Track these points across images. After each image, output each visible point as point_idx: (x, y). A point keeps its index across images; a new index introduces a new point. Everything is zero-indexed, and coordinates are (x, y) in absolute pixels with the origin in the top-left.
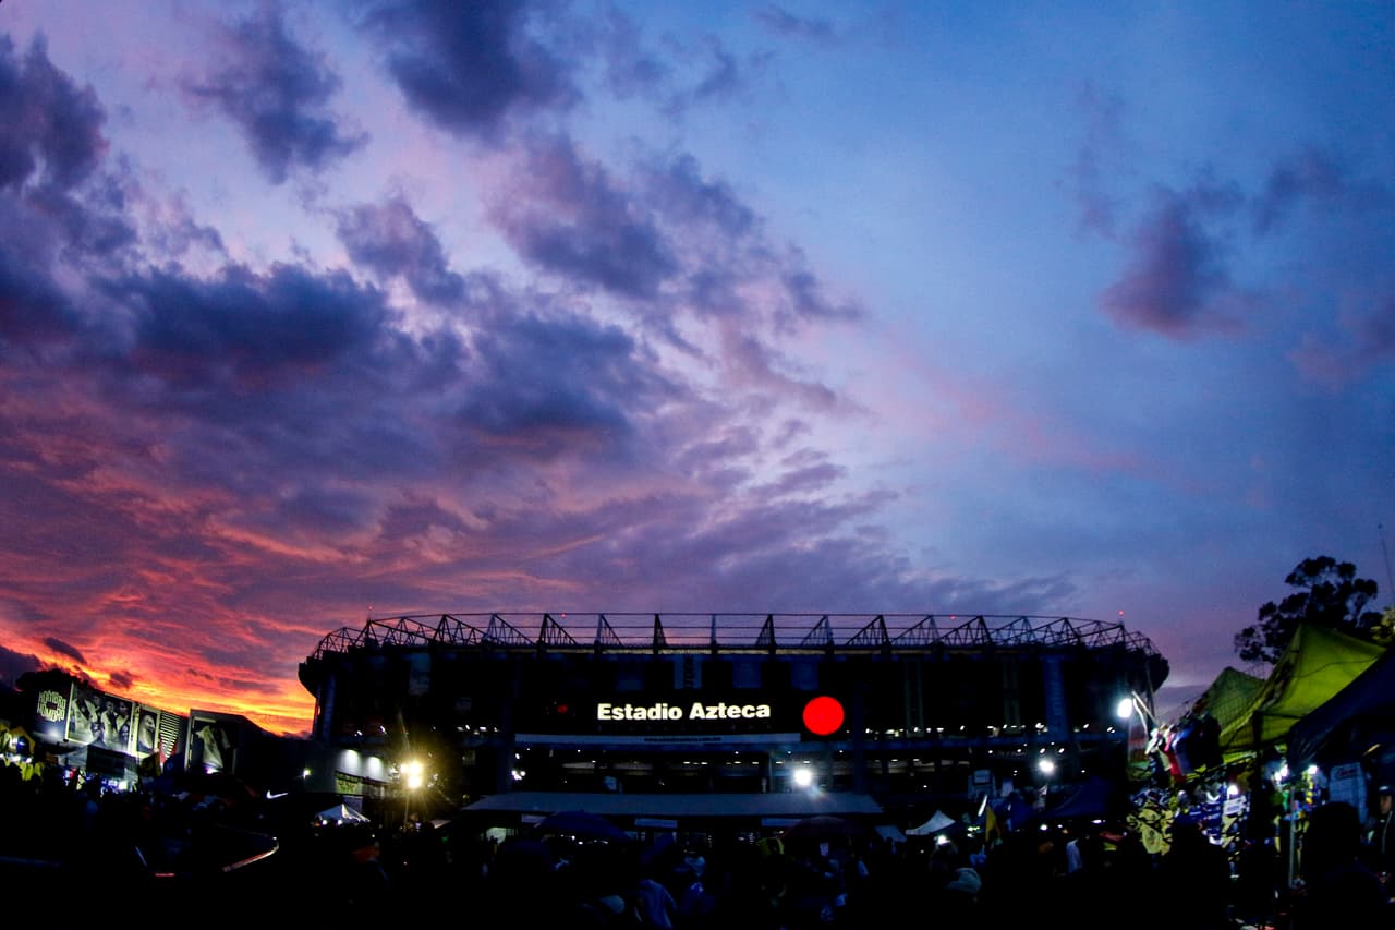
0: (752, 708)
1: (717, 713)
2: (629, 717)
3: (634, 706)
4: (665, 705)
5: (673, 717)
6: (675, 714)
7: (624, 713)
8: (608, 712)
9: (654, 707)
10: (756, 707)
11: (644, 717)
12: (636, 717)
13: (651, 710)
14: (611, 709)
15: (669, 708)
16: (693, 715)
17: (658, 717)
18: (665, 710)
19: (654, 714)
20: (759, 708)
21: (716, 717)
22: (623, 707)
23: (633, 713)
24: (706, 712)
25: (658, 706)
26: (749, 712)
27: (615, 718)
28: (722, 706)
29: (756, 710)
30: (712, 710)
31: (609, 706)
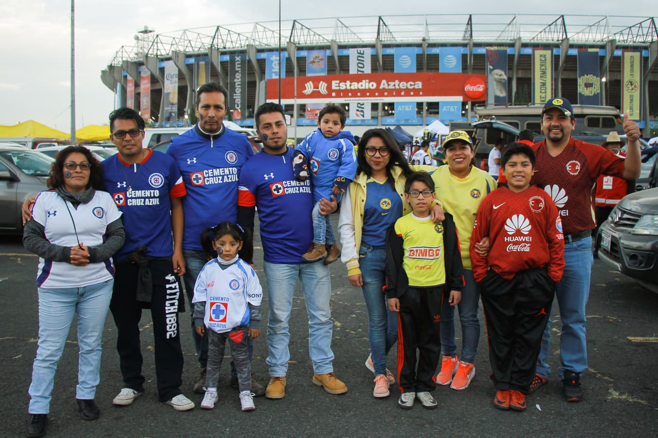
0: (412, 83)
1: (394, 85)
2: (348, 88)
3: (351, 82)
4: (367, 81)
5: (371, 88)
6: (373, 85)
7: (346, 85)
8: (337, 85)
9: (362, 82)
10: (414, 82)
11: (356, 88)
12: (352, 88)
13: (360, 83)
14: (339, 84)
15: (369, 82)
16: (381, 87)
17: (363, 87)
18: (367, 84)
19: (362, 86)
20: (416, 83)
21: (393, 87)
22: (345, 82)
23: (350, 85)
24: (389, 85)
25: (364, 81)
26: (411, 85)
27: (341, 88)
28: (397, 82)
29: (414, 85)
30: (392, 84)
31: (338, 82)
